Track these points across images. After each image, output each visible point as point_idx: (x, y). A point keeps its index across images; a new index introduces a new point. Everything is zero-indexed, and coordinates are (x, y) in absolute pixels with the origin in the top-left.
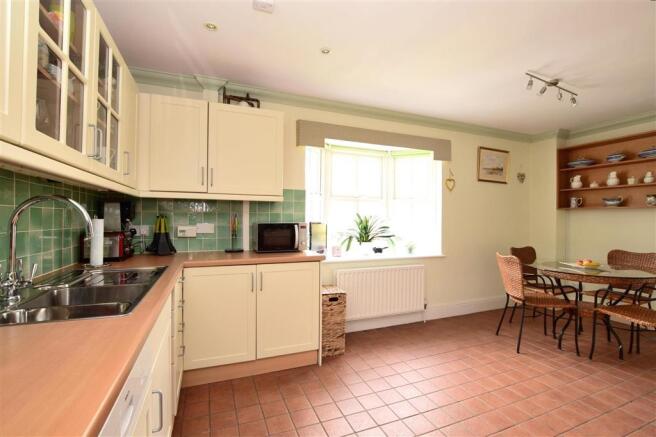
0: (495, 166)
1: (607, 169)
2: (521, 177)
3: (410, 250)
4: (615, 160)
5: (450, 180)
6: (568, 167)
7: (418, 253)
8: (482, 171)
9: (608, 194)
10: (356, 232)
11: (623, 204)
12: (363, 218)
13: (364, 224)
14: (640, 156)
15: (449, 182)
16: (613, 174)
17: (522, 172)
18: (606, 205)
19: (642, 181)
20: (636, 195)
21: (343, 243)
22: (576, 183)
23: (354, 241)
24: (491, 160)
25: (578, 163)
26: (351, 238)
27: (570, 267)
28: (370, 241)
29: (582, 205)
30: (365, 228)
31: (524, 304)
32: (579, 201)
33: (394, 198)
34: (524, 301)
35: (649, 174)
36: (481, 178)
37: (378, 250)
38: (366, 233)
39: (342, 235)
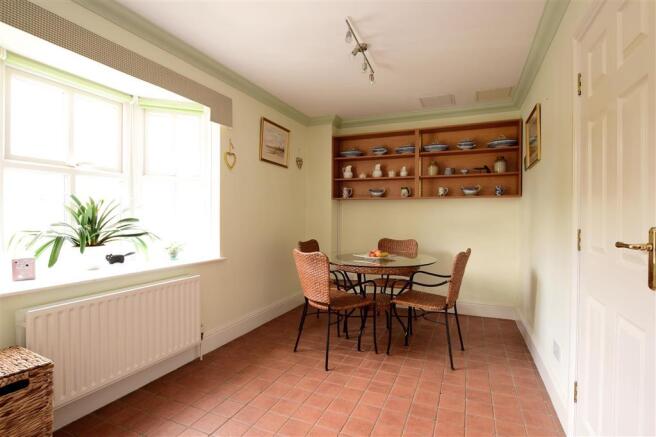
0: (277, 146)
1: (372, 162)
2: (299, 162)
3: (174, 254)
4: (379, 154)
5: (229, 154)
6: (340, 156)
7: (186, 258)
8: (265, 149)
9: (374, 185)
10: (72, 229)
11: (384, 195)
12: (84, 204)
13: (88, 214)
14: (397, 152)
15: (229, 156)
16: (378, 166)
17: (300, 157)
18: (372, 196)
19: (398, 174)
20: (392, 187)
21: (38, 252)
22: (348, 173)
23: (67, 246)
24: (273, 137)
25: (349, 154)
26: (59, 241)
27: (363, 259)
28: (101, 244)
29: (351, 195)
30: (92, 221)
31: (330, 309)
32: (349, 191)
33: (144, 174)
34: (329, 306)
35: (404, 168)
36: (264, 157)
37: (117, 259)
38: (94, 230)
39: (37, 235)
